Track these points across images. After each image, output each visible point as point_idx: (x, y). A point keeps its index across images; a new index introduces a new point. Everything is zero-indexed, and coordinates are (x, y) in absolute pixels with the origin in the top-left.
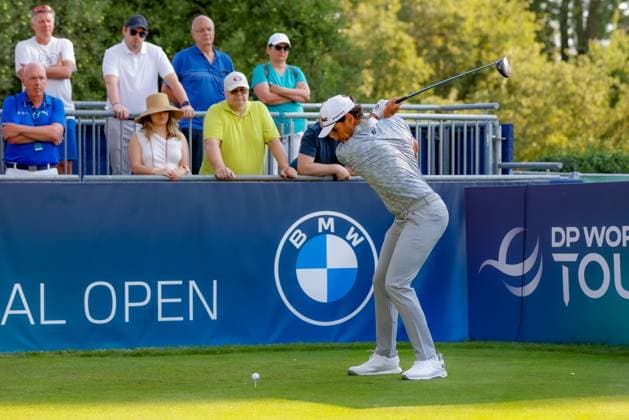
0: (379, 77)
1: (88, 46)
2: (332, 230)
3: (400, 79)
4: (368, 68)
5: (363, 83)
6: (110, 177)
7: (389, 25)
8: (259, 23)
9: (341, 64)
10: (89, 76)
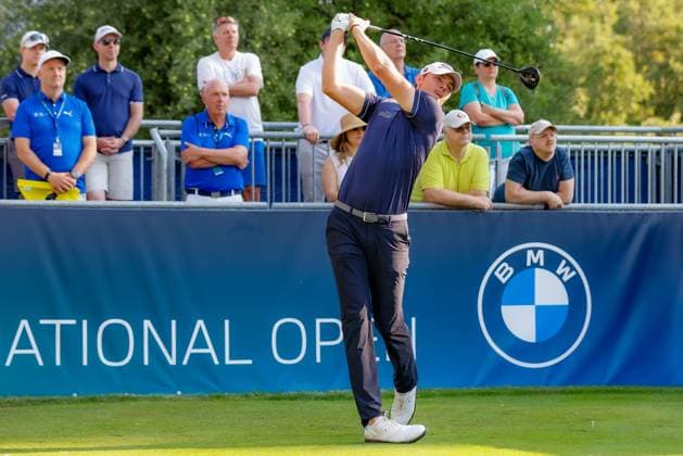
0: (594, 95)
1: (277, 60)
2: (542, 264)
3: (617, 98)
4: (582, 85)
5: (576, 103)
6: (301, 205)
7: (605, 38)
8: (463, 37)
9: (553, 81)
10: (278, 94)
